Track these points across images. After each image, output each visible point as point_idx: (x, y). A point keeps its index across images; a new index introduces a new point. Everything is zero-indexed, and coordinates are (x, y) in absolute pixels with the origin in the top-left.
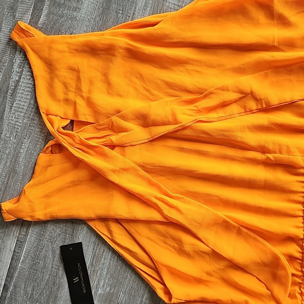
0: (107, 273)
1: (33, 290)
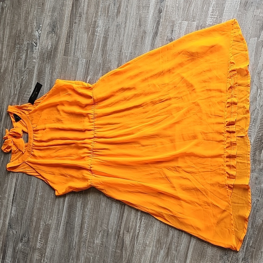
0: (41, 188)
1: (21, 195)
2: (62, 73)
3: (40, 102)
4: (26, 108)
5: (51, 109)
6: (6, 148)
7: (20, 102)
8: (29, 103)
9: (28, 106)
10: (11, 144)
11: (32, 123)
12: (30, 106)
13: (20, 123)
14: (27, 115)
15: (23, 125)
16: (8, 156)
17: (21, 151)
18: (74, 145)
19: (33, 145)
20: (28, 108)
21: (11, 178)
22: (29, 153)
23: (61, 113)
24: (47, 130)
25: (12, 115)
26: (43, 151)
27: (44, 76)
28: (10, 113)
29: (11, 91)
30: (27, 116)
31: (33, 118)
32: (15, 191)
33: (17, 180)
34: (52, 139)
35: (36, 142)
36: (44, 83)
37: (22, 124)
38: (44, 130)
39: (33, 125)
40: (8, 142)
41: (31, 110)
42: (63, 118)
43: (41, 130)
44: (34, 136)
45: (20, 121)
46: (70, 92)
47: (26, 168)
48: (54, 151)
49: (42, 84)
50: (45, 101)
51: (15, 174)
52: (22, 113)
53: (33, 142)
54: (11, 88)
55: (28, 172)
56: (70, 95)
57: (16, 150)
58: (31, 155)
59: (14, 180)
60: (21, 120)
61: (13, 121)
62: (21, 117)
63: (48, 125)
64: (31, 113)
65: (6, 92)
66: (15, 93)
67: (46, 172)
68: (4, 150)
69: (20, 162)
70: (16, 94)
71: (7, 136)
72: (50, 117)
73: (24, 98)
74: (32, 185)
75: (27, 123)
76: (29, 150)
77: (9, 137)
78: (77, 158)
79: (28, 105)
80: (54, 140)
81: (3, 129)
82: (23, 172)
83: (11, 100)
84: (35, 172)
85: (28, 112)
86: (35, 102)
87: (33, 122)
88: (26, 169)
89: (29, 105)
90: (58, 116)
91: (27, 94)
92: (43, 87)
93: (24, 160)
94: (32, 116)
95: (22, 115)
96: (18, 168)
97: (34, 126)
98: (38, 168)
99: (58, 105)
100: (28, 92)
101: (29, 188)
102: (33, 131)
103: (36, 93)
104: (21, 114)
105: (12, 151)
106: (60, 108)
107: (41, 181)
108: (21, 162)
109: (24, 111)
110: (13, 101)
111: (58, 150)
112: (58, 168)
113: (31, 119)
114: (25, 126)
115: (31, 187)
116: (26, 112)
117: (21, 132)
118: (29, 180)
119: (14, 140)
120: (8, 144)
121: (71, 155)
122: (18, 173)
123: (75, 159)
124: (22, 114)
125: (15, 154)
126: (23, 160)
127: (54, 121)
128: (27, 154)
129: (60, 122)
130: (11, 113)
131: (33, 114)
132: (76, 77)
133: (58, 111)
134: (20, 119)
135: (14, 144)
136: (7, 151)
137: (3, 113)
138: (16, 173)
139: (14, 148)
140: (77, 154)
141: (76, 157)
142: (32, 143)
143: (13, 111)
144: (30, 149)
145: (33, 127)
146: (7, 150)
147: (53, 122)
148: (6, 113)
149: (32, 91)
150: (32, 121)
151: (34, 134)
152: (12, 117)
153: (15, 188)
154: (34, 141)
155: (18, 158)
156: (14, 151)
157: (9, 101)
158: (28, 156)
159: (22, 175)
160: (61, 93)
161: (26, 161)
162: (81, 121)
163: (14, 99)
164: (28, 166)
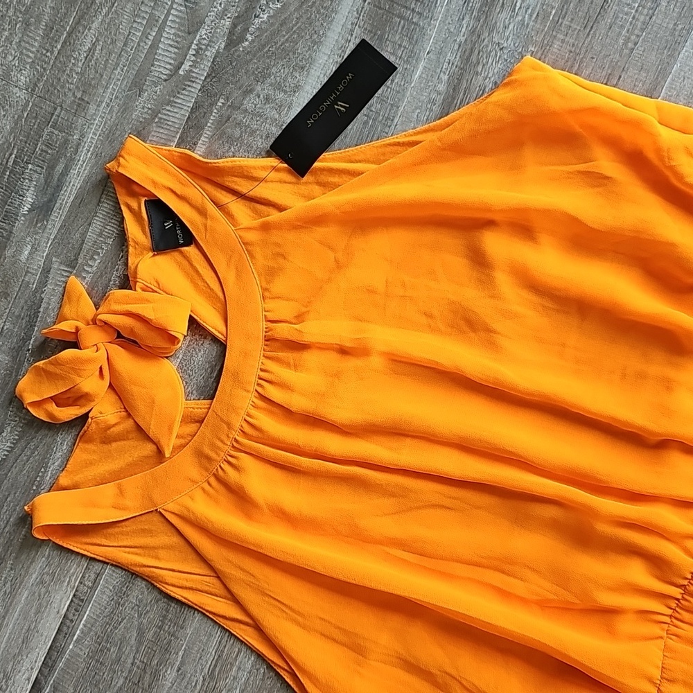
2: (566, 22)
3: (354, 174)
4: (243, 186)
5: (429, 236)
6: (51, 398)
7: (207, 132)
8: (273, 162)
9: (262, 174)
10: (91, 384)
11: (265, 289)
12: (273, 175)
13: (180, 265)
14: (249, 229)
15: (200, 283)
16: (48, 440)
17: (149, 439)
18: (550, 512)
19: (247, 429)
20: (262, 191)
21: (42, 582)
22: (207, 470)
23: (503, 280)
24: (376, 361)
25: (134, 205)
26: (303, 483)
27: (420, 14)
28: (121, 185)
29: (154, 46)
30: (242, 233)
31: (281, 260)
32: (48, 664)
33: (78, 603)
34: (395, 431)
35: (270, 412)
36: (412, 57)
37: (193, 275)
38: (343, 351)
39: (271, 304)
40: (76, 367)
41: (280, 208)
42: (508, 315)
43: (320, 348)
44: (263, 374)
45: (181, 252)
46: (606, 163)
47: (161, 553)
48: (386, 503)
49: (392, 59)
50: (395, 173)
51: (76, 569)
52: (211, 208)
53: (253, 412)
54: (161, 30)
55: (169, 580)
56: (598, 180)
57: (114, 426)
58: (212, 480)
59: (61, 601)
60: (190, 250)
61: (136, 243)
62: (198, 230)
63: (385, 337)
64: (277, 226)
65: (120, 44)
66: (186, 66)
67: (300, 619)
68: (37, 404)
69: (128, 503)
70: (189, 77)
71: (77, 329)
72: (404, 285)
73: (238, 116)
74: (182, 663)
75: (229, 277)
76: (207, 450)
77: (92, 336)
78: (552, 596)
79: (264, 168)
80: (408, 441)
81: (46, 271)
82: (138, 569)
83: (142, 106)
84: (222, 591)
85: (255, 211)
86: (316, 164)
87: (278, 286)
88: (157, 558)
89: (274, 168)
90: (472, 296)
91: (267, 99)
92: (396, 78)
93: (157, 497)
94: (278, 245)
95: (209, 223)
96: (106, 537)
97: (282, 309)
98: (251, 579)
99: (489, 224)
100: (278, 87)
101: (155, 676)
102: (261, 342)
103: (341, 107)
104: (202, 212)
105: (91, 425)
106: (496, 245)
107: (248, 661)
108: (133, 505)
109: (225, 198)
110: (155, 113)
111: (418, 508)
112: (395, 621)
113: (271, 263)
114: (208, 294)
115: (170, 675)
116: (238, 209)
117: (180, 328)
118: (160, 628)
119: (125, 362)
120: (78, 380)
121: (507, 567)
122: (98, 567)
123: (535, 597)
124: (213, 219)
125: (104, 442)
126: (151, 499)
127: (429, 315)
128: (185, 465)
129: (472, 335)
130: (128, 183)
131: (291, 236)
132: (663, 73)
133: (479, 260)
134: (187, 244)
135: (111, 386)
136: (51, 415)
137: (65, 173)
138: (85, 563)
139: (105, 411)
140: (561, 578)
141: (543, 587)
142: (243, 413)
143: (154, 183)
144: (220, 444)
145: (271, 316)
146: (52, 407)
147: (424, 320)
148: (89, 177)
149: (308, 88)
150: (271, 273)
151: (270, 365)
152: (136, 215)
153: (55, 651)
154: (255, 406)
155: (115, 476)
156: (102, 426)
157: (126, 108)
158: (194, 482)
159: (123, 584)
160: (530, 155)
161: (171, 506)
162: (641, 376)
163: (169, 103)
164: (175, 539)
